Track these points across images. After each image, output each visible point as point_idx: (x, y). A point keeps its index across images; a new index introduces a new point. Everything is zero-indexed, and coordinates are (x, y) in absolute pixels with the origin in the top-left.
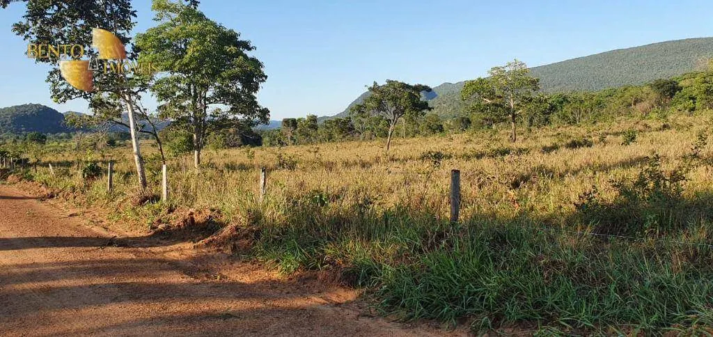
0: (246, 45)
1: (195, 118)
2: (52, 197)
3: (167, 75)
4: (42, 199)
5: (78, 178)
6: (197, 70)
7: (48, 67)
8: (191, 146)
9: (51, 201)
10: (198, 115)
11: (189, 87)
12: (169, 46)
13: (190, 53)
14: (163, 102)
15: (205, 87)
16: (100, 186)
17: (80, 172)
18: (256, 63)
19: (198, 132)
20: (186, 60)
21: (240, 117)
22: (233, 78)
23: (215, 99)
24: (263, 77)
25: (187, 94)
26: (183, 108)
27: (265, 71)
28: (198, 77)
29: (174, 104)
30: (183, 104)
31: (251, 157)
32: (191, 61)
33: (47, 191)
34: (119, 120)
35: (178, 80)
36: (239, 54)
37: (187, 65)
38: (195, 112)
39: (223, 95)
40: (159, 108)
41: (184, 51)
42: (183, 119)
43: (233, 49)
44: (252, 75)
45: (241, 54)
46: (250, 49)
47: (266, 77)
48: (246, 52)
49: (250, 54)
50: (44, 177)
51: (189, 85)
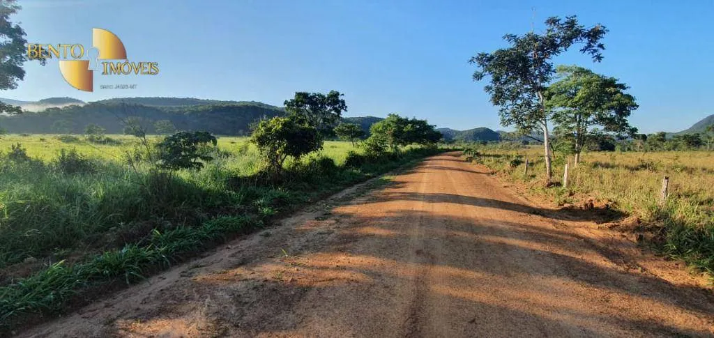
0: (622, 86)
1: (579, 134)
2: (493, 174)
3: (562, 109)
4: (488, 174)
5: (507, 165)
6: (584, 105)
7: (499, 107)
8: (575, 151)
9: (494, 176)
10: (581, 132)
11: (576, 117)
12: (566, 91)
13: (580, 94)
14: (557, 125)
15: (588, 115)
16: (520, 171)
17: (508, 163)
18: (630, 98)
19: (579, 143)
20: (576, 99)
21: (611, 133)
22: (610, 108)
23: (594, 122)
24: (635, 106)
25: (574, 120)
26: (571, 128)
27: (637, 102)
28: (583, 109)
29: (565, 126)
30: (570, 126)
31: (613, 159)
32: (579, 100)
33: (490, 171)
34: (530, 135)
35: (569, 112)
36: (616, 93)
37: (576, 102)
38: (579, 131)
39: (601, 119)
40: (555, 128)
41: (575, 94)
42: (570, 135)
43: (612, 89)
44: (626, 105)
45: (618, 92)
46: (624, 88)
47: (638, 106)
48: (621, 91)
49: (625, 92)
50: (488, 163)
51: (576, 115)
